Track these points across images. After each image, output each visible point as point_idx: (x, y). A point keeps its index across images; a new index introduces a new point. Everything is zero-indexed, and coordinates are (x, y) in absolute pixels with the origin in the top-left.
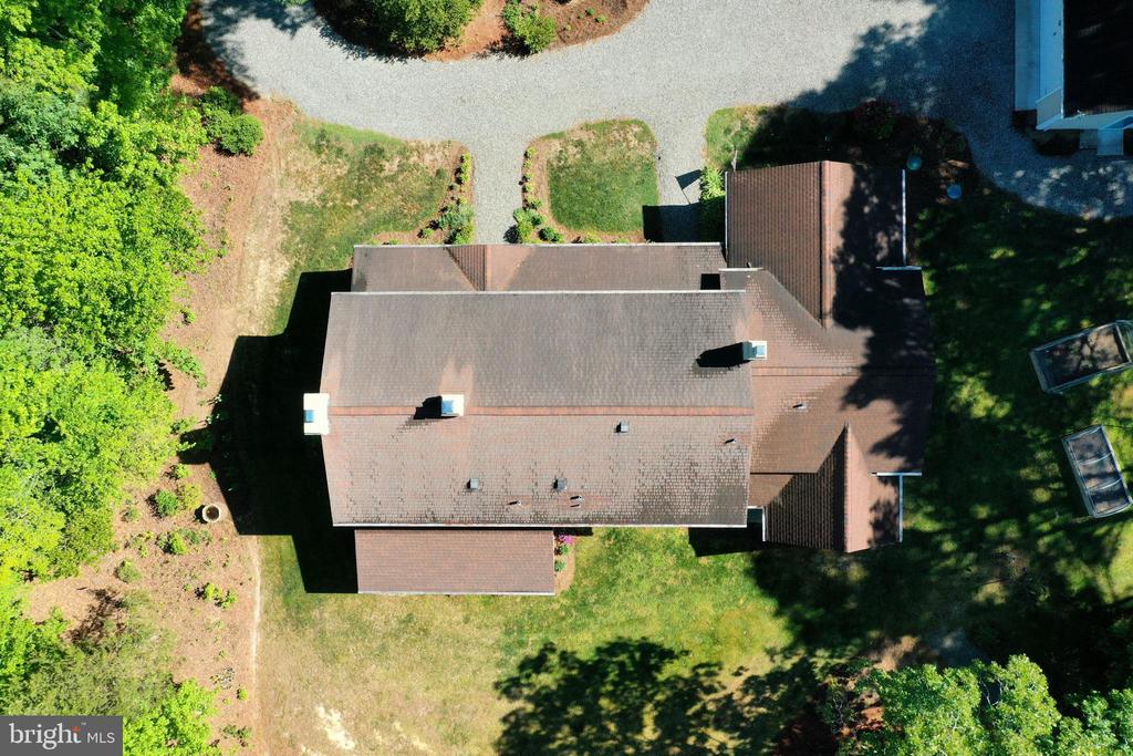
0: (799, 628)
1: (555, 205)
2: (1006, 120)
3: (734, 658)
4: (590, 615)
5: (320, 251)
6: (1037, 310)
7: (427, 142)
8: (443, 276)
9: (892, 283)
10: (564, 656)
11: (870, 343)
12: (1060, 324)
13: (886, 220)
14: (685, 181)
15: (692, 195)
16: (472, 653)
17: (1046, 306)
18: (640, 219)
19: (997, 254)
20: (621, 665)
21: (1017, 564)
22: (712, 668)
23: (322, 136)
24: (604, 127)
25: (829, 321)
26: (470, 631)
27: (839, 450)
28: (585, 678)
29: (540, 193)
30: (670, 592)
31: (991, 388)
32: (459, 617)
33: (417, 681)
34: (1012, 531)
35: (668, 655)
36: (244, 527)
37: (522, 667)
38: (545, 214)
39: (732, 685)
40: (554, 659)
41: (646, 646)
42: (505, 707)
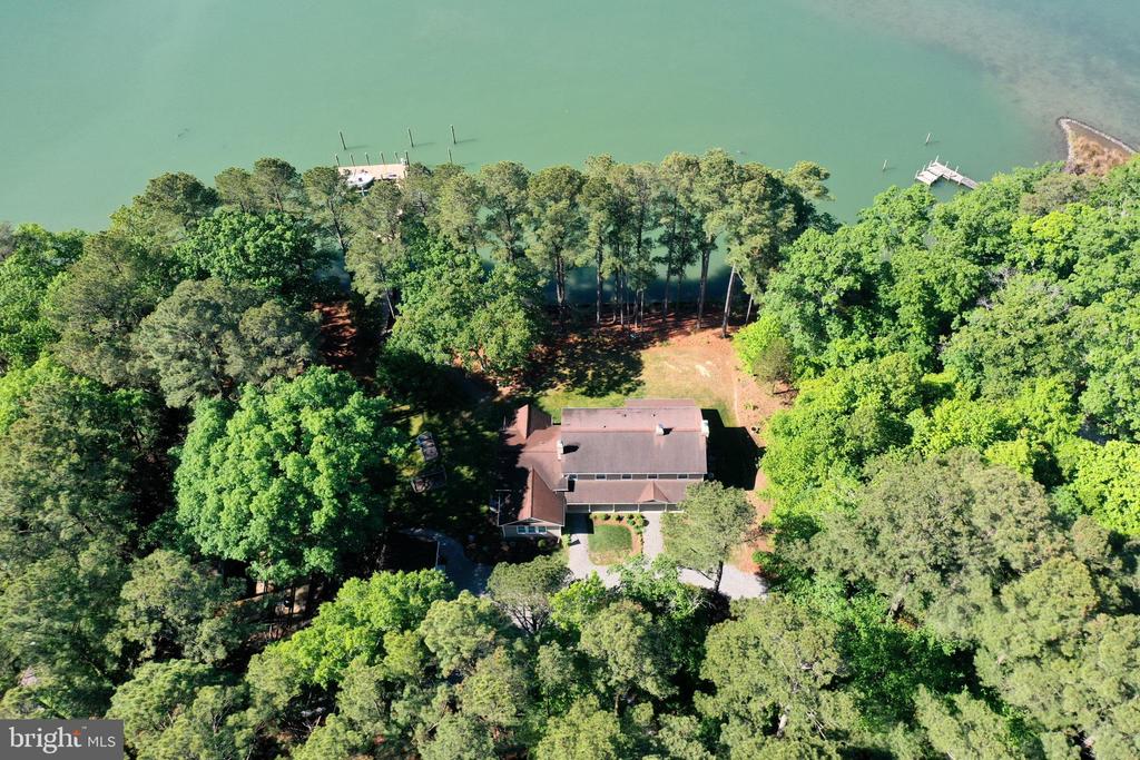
1: (629, 534)
3: (560, 393)
4: (612, 404)
6: (442, 499)
9: (506, 485)
10: (621, 392)
11: (517, 462)
12: (433, 495)
13: (506, 510)
14: (577, 542)
15: (575, 537)
16: (654, 393)
17: (438, 501)
18: (595, 529)
19: (455, 518)
20: (600, 391)
21: (457, 423)
22: (568, 391)
25: (530, 469)
27: (528, 435)
28: (613, 386)
29: (635, 538)
31: (461, 475)
33: (674, 384)
34: (458, 432)
35: (583, 394)
36: (744, 428)
37: (635, 389)
38: (633, 530)
39: (560, 386)
40: (624, 392)
41: (591, 396)
42: (641, 378)
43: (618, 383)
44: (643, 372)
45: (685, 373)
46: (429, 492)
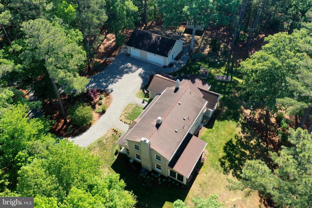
0: (233, 119)
2: (163, 68)
3: (236, 132)
4: (216, 151)
5: (109, 161)
7: (106, 133)
10: (223, 158)
12: (197, 73)
16: (215, 176)
20: (229, 149)
21: (234, 90)
22: (236, 136)
23: (89, 149)
24: (126, 109)
26: (209, 174)
27: (201, 90)
30: (218, 136)
32: (205, 174)
34: (228, 89)
35: (231, 141)
37: (222, 166)
39: (242, 135)
40: (223, 160)
41: (227, 144)
42: (230, 175)
43: (231, 160)
44: (236, 179)
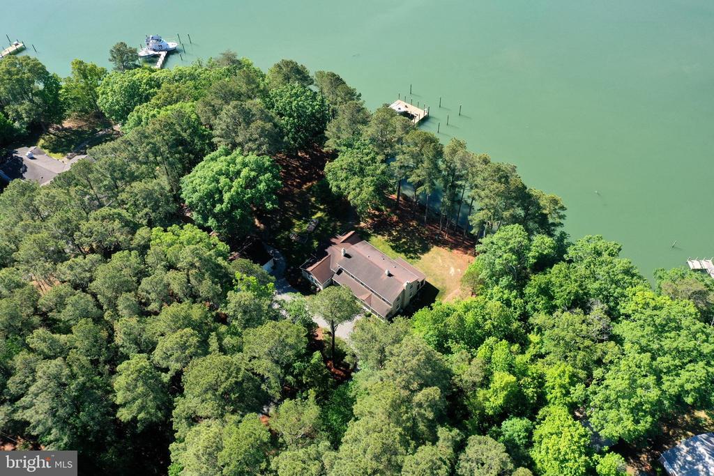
0: (368, 237)
3: (383, 240)
6: (297, 247)
8: (374, 302)
11: (326, 249)
12: (295, 243)
13: (308, 263)
16: (420, 266)
17: (295, 247)
19: (294, 257)
20: (399, 249)
21: (332, 224)
22: (387, 241)
25: (329, 254)
28: (406, 252)
31: (313, 243)
33: (433, 268)
34: (329, 228)
35: (391, 246)
37: (413, 259)
39: (386, 238)
40: (408, 257)
41: (393, 249)
42: (422, 256)
43: (410, 252)
44: (426, 255)
45: (443, 267)
46: (295, 241)
